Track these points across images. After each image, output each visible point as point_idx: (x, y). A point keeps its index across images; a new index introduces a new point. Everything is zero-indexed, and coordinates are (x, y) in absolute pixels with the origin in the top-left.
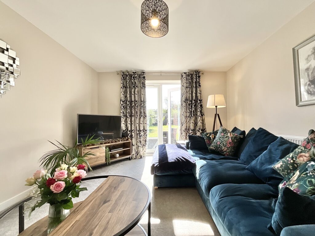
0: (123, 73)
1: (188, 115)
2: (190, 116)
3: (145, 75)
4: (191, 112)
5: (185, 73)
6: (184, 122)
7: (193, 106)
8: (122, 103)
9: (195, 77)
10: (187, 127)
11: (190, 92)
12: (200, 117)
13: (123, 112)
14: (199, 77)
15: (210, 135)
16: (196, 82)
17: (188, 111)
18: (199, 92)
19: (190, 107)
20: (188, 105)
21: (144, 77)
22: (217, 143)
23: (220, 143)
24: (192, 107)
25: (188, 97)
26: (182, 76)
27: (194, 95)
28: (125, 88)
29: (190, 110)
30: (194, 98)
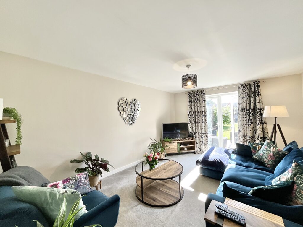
0: (189, 92)
1: (245, 123)
2: (248, 124)
3: (205, 92)
4: (249, 120)
5: (241, 85)
6: (242, 129)
7: (251, 115)
8: (189, 113)
9: (253, 88)
10: (244, 133)
11: (248, 102)
12: (259, 126)
13: (190, 120)
14: (258, 86)
15: (256, 146)
16: (254, 92)
17: (245, 119)
18: (257, 101)
19: (248, 115)
20: (245, 114)
21: (204, 94)
22: (260, 154)
24: (249, 115)
25: (245, 107)
26: (239, 88)
27: (252, 104)
28: (191, 103)
29: (247, 119)
30: (252, 107)
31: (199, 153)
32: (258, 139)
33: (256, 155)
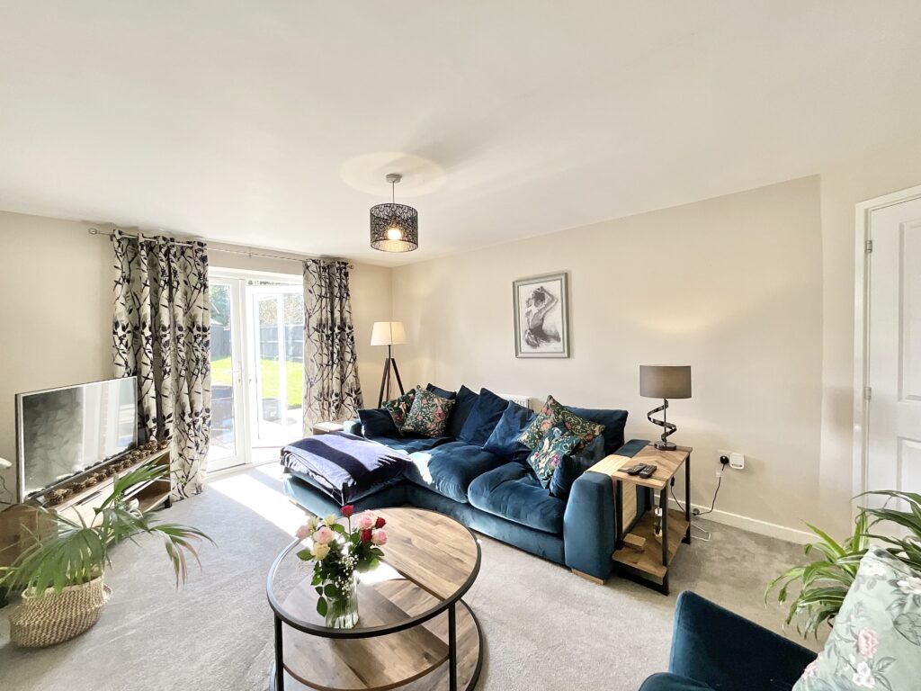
0: (120, 233)
1: (325, 362)
2: (331, 362)
3: (206, 253)
4: (332, 353)
5: (314, 261)
6: (317, 379)
7: (337, 341)
8: (120, 332)
9: (338, 275)
10: (323, 388)
11: (329, 309)
12: (351, 365)
13: (126, 363)
14: (346, 275)
15: (399, 405)
16: (340, 287)
17: (325, 351)
18: (347, 308)
19: (330, 342)
20: (325, 338)
21: (204, 259)
22: (416, 419)
23: (424, 418)
24: (333, 341)
25: (323, 318)
26: (307, 267)
27: (337, 314)
28: (126, 283)
29: (328, 349)
30: (338, 322)
31: (182, 499)
32: (351, 396)
33: (408, 422)
